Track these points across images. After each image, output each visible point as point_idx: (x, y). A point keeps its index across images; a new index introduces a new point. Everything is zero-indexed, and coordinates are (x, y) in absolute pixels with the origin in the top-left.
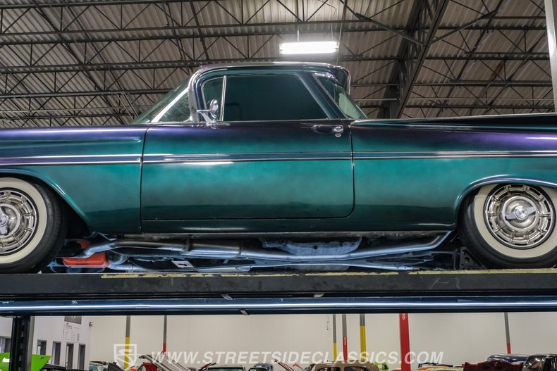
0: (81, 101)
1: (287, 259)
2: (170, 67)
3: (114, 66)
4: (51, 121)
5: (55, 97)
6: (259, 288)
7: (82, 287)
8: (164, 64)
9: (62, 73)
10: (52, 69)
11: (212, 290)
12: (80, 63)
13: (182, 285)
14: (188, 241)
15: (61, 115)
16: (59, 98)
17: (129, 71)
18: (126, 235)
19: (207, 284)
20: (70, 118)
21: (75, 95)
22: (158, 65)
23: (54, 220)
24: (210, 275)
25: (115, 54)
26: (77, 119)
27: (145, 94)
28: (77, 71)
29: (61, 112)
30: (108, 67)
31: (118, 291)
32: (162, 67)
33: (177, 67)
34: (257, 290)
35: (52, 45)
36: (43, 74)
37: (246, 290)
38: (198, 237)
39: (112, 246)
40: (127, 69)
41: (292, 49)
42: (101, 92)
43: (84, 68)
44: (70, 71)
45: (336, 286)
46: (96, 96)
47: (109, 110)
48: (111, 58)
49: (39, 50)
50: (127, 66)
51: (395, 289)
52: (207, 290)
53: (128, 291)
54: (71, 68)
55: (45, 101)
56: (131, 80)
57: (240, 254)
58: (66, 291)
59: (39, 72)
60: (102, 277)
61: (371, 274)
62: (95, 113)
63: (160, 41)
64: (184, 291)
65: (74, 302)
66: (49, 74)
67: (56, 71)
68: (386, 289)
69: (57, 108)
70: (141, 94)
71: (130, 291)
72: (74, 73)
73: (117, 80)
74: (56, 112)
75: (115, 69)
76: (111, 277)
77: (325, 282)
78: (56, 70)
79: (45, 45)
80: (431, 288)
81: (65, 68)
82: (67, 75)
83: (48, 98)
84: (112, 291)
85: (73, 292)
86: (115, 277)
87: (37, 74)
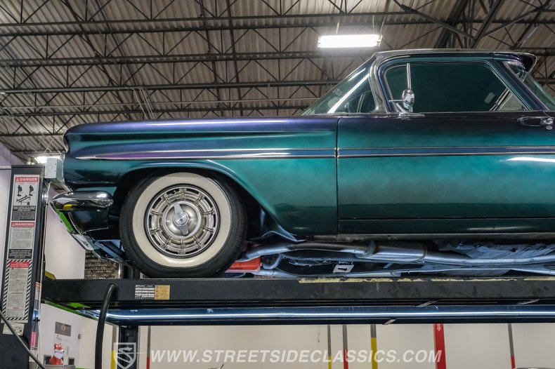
0: (91, 98)
1: (464, 262)
2: (191, 61)
3: (132, 60)
4: (54, 119)
5: (62, 92)
6: (473, 294)
7: (279, 292)
8: (184, 58)
9: (74, 67)
10: (65, 62)
11: (423, 297)
12: (97, 56)
13: (389, 291)
14: (373, 243)
15: (66, 112)
16: (66, 94)
17: (147, 65)
18: (315, 236)
20: (74, 116)
21: (84, 90)
22: (178, 58)
23: (239, 220)
25: (135, 46)
26: (82, 116)
27: (160, 89)
28: (91, 65)
29: (66, 108)
30: (125, 61)
31: (319, 298)
32: (182, 61)
33: (198, 61)
34: (472, 296)
35: (69, 36)
36: (54, 68)
37: (458, 296)
38: (395, 238)
39: (290, 248)
40: (145, 63)
41: (330, 42)
42: (113, 87)
43: (100, 61)
44: (83, 64)
46: (106, 91)
47: (119, 107)
48: (129, 50)
49: (55, 41)
50: (145, 59)
52: (417, 296)
53: (330, 297)
54: (85, 61)
55: (51, 97)
56: (147, 75)
57: (424, 257)
58: (261, 296)
59: (50, 65)
60: (300, 282)
62: (102, 110)
63: (184, 34)
64: (391, 297)
65: (209, 310)
66: (60, 67)
67: (68, 65)
69: (62, 103)
70: (155, 90)
71: (332, 298)
72: (87, 67)
73: (133, 75)
74: (60, 108)
75: (132, 63)
76: (310, 282)
78: (68, 63)
79: (61, 37)
81: (78, 61)
82: (79, 69)
83: (54, 94)
84: (312, 297)
85: (268, 298)
86: (314, 282)
87: (47, 68)
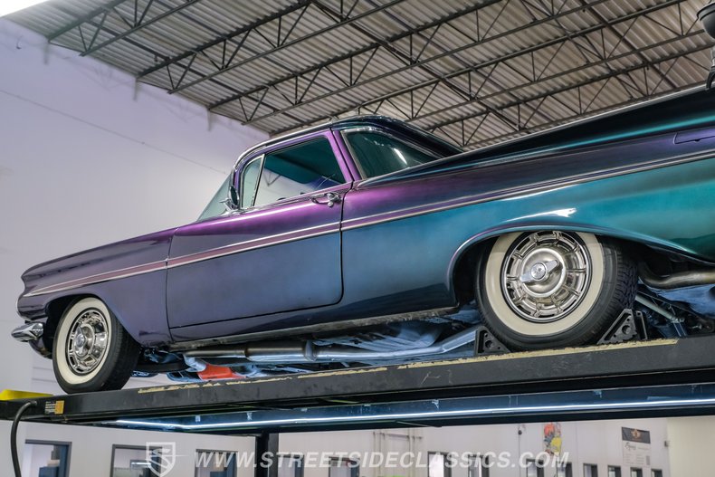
6: (257, 396)
13: (196, 397)
19: (216, 394)
24: (218, 384)
34: (256, 398)
37: (246, 399)
45: (326, 389)
51: (383, 389)
52: (215, 401)
60: (139, 392)
61: (359, 372)
64: (198, 403)
68: (374, 389)
76: (145, 391)
77: (315, 386)
80: (420, 385)
84: (145, 406)
86: (148, 391)
